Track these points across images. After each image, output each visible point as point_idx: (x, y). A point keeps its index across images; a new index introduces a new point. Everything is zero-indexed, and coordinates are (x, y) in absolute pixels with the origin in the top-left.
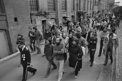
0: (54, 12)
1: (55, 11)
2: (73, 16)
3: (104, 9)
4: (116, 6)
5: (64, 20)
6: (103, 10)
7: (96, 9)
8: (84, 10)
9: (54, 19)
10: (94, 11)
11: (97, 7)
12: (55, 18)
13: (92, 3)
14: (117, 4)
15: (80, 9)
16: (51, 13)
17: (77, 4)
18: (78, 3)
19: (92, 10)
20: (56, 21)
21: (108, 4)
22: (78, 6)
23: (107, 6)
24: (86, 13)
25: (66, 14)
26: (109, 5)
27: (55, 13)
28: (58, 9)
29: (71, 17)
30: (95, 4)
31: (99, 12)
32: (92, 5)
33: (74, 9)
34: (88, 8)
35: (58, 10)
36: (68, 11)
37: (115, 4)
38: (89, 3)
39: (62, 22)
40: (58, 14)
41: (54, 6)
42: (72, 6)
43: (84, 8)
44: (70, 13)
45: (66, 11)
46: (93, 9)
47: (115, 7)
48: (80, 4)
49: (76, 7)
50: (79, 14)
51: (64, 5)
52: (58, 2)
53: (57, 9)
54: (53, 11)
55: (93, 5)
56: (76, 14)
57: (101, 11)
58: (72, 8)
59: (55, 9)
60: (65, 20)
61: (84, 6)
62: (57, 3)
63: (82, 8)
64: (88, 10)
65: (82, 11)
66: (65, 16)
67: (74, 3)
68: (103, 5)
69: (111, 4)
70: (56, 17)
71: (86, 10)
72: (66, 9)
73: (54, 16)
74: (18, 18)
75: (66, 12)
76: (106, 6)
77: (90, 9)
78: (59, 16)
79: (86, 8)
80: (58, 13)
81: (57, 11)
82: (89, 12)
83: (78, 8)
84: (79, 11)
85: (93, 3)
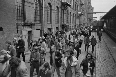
0: (40, 24)
1: (40, 22)
2: (57, 28)
3: (85, 22)
4: (95, 21)
5: (49, 31)
6: (84, 24)
8: (67, 22)
9: (40, 30)
10: (76, 24)
11: (79, 20)
13: (74, 17)
14: (95, 18)
15: (63, 22)
16: (37, 25)
17: (61, 18)
18: (62, 17)
20: (42, 32)
21: (88, 19)
22: (62, 19)
24: (69, 26)
25: (51, 26)
27: (41, 25)
28: (44, 20)
29: (55, 29)
30: (77, 17)
31: (80, 25)
32: (74, 18)
33: (58, 22)
34: (71, 21)
36: (53, 23)
37: (94, 19)
38: (72, 16)
39: (47, 32)
40: (43, 25)
41: (40, 18)
44: (55, 25)
45: (50, 23)
46: (75, 22)
47: (93, 21)
48: (63, 17)
49: (60, 20)
50: (62, 26)
51: (50, 18)
52: (44, 15)
53: (43, 21)
54: (39, 23)
56: (60, 26)
57: (82, 24)
58: (57, 20)
59: (40, 21)
60: (50, 31)
61: (68, 19)
63: (65, 21)
64: (71, 22)
65: (65, 23)
66: (50, 27)
67: (58, 16)
68: (84, 19)
69: (90, 18)
70: (42, 28)
71: (69, 23)
72: (51, 21)
73: (39, 28)
74: (3, 28)
75: (51, 24)
76: (86, 20)
77: (73, 22)
78: (44, 27)
79: (69, 21)
80: (43, 24)
82: (72, 25)
83: (62, 21)
84: (62, 23)
85: (75, 17)
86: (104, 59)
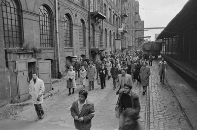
0: (51, 49)
1: (52, 47)
2: (83, 56)
3: (131, 45)
6: (130, 47)
7: (119, 46)
8: (101, 46)
9: (50, 61)
10: (117, 48)
11: (120, 42)
12: (52, 59)
13: (112, 37)
14: (148, 38)
15: (94, 45)
16: (46, 51)
17: (89, 38)
18: (91, 36)
19: (113, 47)
20: (55, 63)
21: (136, 39)
22: (91, 40)
23: (135, 41)
24: (104, 51)
25: (72, 52)
26: (137, 40)
27: (53, 51)
28: (58, 43)
30: (118, 37)
31: (123, 49)
32: (112, 39)
33: (84, 45)
34: (106, 43)
35: (58, 46)
36: (75, 47)
37: (145, 39)
38: (108, 36)
39: (65, 64)
40: (57, 52)
41: (52, 39)
42: (82, 40)
43: (101, 44)
44: (79, 51)
45: (71, 48)
46: (114, 45)
47: (145, 42)
48: (94, 38)
49: (87, 42)
50: (92, 52)
51: (69, 39)
52: (58, 34)
53: (57, 44)
54: (49, 48)
55: (115, 40)
56: (88, 52)
57: (127, 47)
58: (82, 43)
59: (52, 45)
60: (71, 61)
61: (101, 40)
62: (56, 35)
63: (97, 43)
64: (106, 46)
65: (97, 48)
66: (71, 55)
67: (84, 36)
68: (129, 40)
69: (139, 38)
70: (55, 57)
71: (104, 47)
72: (71, 45)
73: (51, 56)
75: (71, 50)
76: (132, 41)
77: (111, 46)
78: (59, 55)
79: (104, 44)
80: (57, 50)
81: (57, 47)
82: (109, 50)
83: (92, 43)
84: (92, 47)
85: (114, 37)
86: (165, 107)
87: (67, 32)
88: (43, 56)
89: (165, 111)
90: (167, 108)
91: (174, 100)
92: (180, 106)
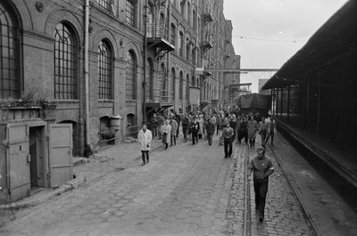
0: (74, 103)
1: (76, 98)
2: (130, 116)
3: (217, 98)
4: (245, 94)
5: (103, 126)
6: (214, 102)
7: (195, 99)
8: (163, 98)
9: (71, 125)
10: (191, 103)
11: (198, 92)
12: (75, 120)
13: (185, 83)
14: (246, 87)
15: (151, 97)
16: (64, 106)
17: (144, 84)
18: (147, 81)
19: (184, 102)
20: (80, 129)
21: (225, 87)
22: (147, 88)
23: (224, 90)
24: (169, 109)
25: (111, 109)
26: (227, 90)
27: (76, 106)
28: (87, 92)
29: (126, 118)
30: (194, 84)
31: (202, 105)
32: (184, 86)
33: (134, 96)
34: (174, 94)
35: (87, 97)
36: (116, 100)
37: (242, 87)
38: (177, 81)
39: (97, 131)
40: (85, 108)
41: (75, 85)
42: (130, 87)
43: (164, 95)
44: (124, 106)
45: (110, 102)
46: (188, 98)
47: (241, 94)
48: (151, 83)
49: (139, 90)
50: (148, 109)
51: (107, 85)
52: (87, 76)
53: (85, 94)
54: (70, 100)
55: (188, 88)
56: (140, 109)
57: (210, 102)
58: (130, 92)
59: (75, 94)
60: (109, 126)
61: (164, 88)
62: (84, 78)
63: (157, 93)
64: (174, 99)
65: (156, 102)
66: (108, 113)
67: (134, 80)
68: (213, 88)
69: (231, 86)
70: (79, 117)
71: (169, 101)
72: (110, 95)
73: (72, 116)
75: (110, 105)
76: (219, 91)
77: (181, 98)
78: (88, 113)
79: (170, 96)
80: (84, 104)
81: (84, 99)
82: (178, 105)
83: (148, 94)
84: (148, 100)
85: (188, 82)
86: (277, 212)
87: (103, 72)
88: (58, 115)
89: (276, 220)
90: (281, 216)
91: (292, 199)
92: (303, 211)
